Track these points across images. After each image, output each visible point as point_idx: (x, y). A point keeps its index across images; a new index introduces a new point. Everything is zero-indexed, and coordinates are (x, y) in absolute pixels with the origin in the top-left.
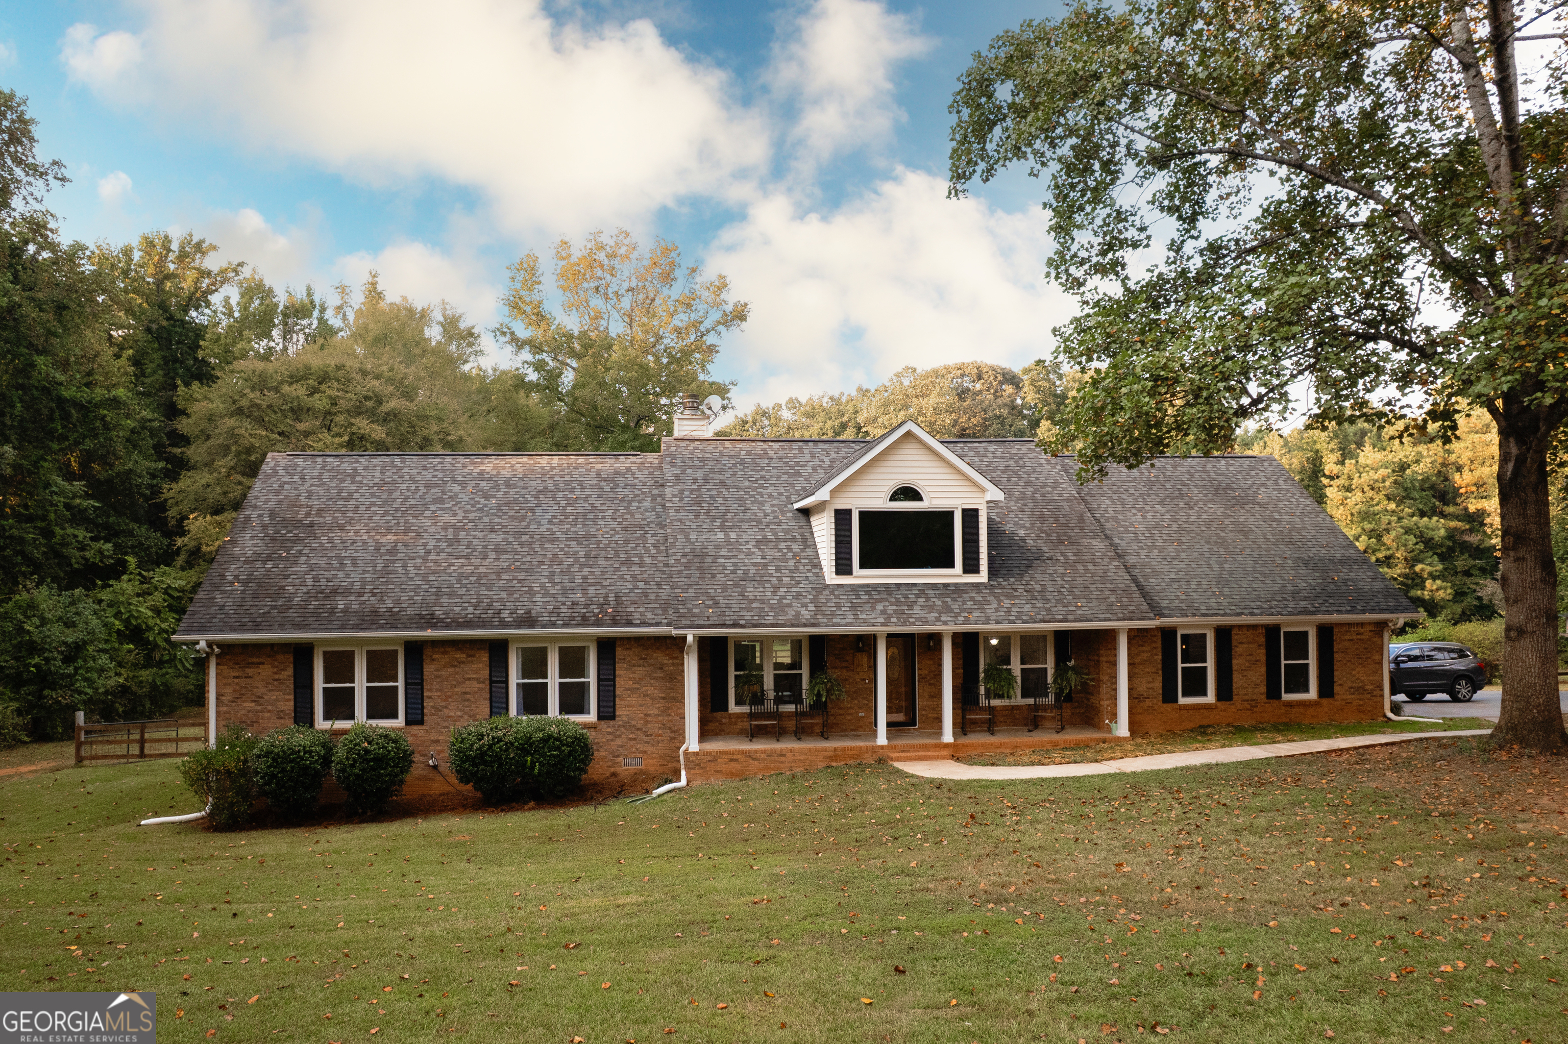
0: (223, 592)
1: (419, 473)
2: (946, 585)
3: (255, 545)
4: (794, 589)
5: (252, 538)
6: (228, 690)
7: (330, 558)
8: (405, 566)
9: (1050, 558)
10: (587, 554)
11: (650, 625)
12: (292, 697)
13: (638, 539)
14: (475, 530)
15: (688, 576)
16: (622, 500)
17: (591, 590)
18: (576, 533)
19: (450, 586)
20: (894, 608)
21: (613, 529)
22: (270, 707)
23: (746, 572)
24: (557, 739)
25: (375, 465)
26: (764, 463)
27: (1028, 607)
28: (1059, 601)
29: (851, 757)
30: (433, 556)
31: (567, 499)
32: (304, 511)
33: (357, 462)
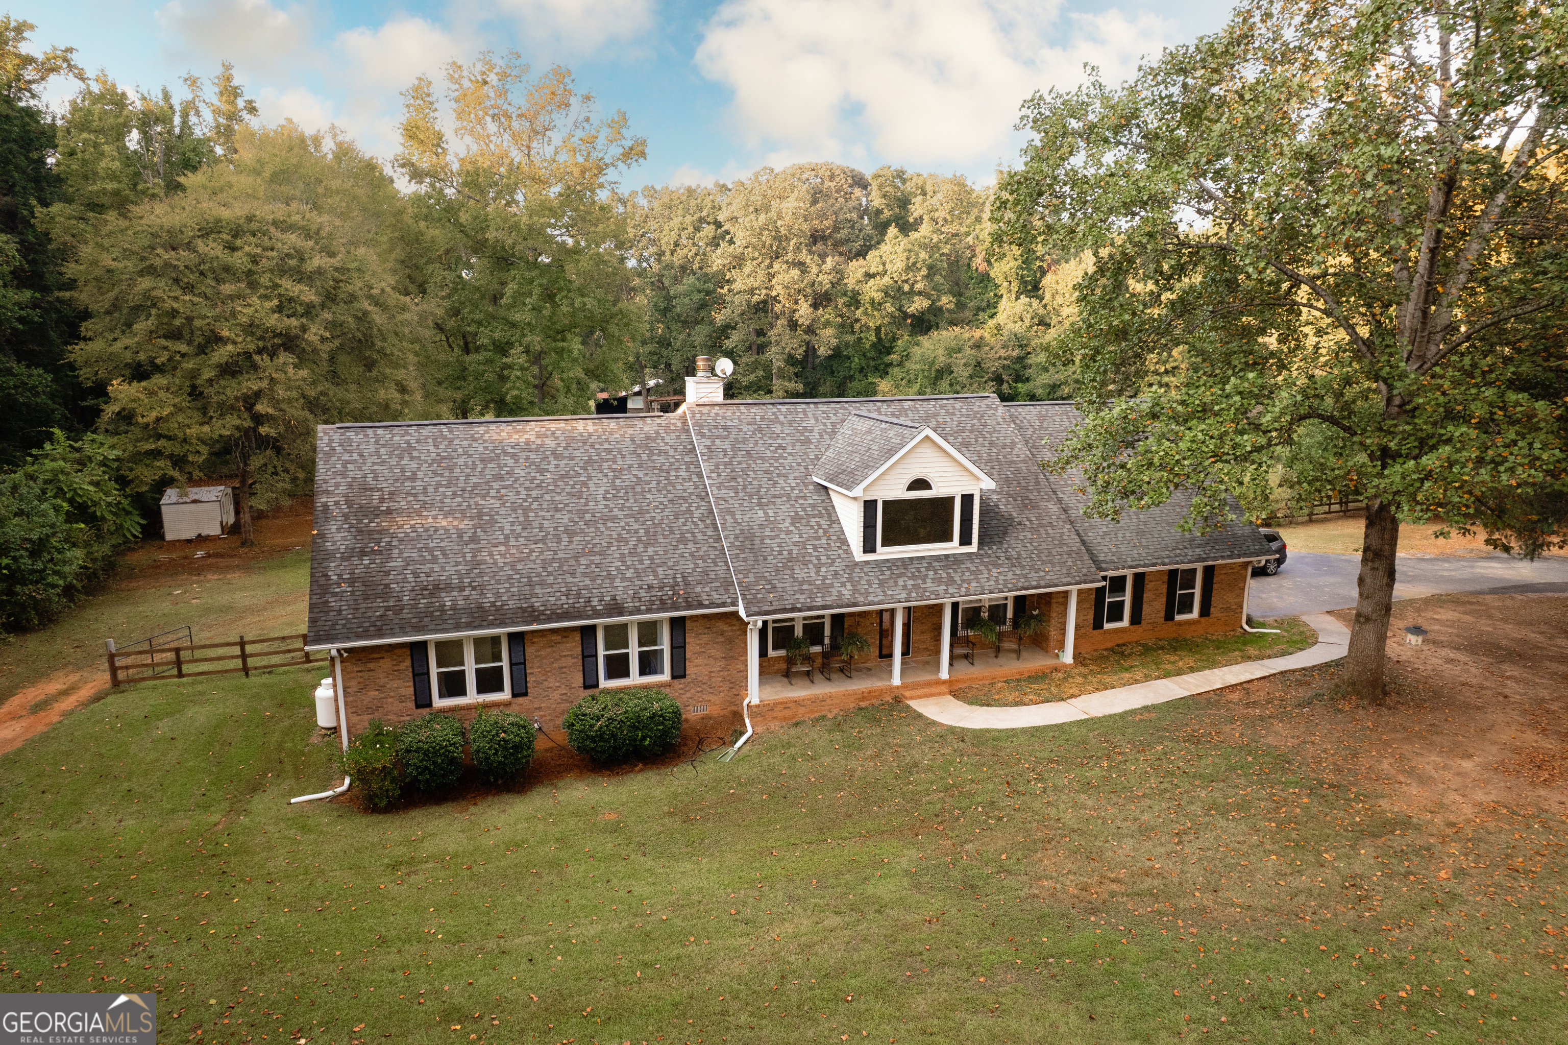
0: (334, 594)
1: (470, 445)
2: (947, 556)
3: (344, 539)
4: (832, 568)
5: (339, 530)
6: (353, 683)
7: (420, 550)
8: (491, 555)
9: (1019, 524)
10: (647, 532)
11: (718, 606)
12: (411, 684)
13: (685, 512)
14: (542, 510)
15: (745, 560)
16: (661, 470)
17: (660, 571)
18: (630, 508)
19: (538, 575)
20: (911, 582)
21: (661, 503)
22: (392, 694)
23: (790, 552)
24: (661, 716)
25: (427, 437)
26: (777, 429)
27: (1010, 576)
28: (1032, 567)
29: (875, 697)
30: (512, 542)
31: (613, 471)
32: (376, 495)
33: (408, 434)
